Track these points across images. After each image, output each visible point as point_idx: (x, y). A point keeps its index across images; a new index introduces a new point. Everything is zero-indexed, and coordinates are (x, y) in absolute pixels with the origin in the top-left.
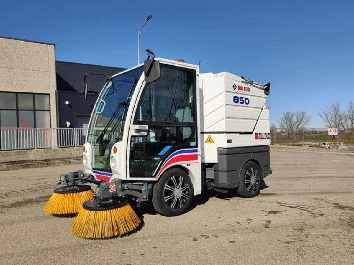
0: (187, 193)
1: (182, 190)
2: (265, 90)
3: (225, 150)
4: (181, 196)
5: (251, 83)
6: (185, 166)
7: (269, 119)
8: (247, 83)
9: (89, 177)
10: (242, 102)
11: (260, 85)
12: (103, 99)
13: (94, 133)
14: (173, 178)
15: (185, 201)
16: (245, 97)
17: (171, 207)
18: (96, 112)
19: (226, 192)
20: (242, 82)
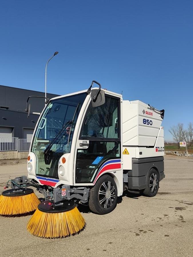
0: (114, 193)
1: (111, 192)
2: (161, 114)
3: (137, 160)
4: (111, 197)
5: (153, 109)
6: (112, 173)
7: (163, 136)
8: (151, 109)
10: (148, 123)
11: (158, 111)
12: (44, 117)
13: (36, 144)
14: (103, 184)
16: (150, 119)
17: (104, 207)
18: (39, 128)
19: (138, 193)
20: (148, 108)
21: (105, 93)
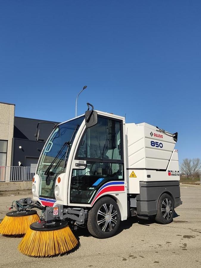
0: (116, 218)
1: (112, 216)
2: (174, 137)
3: (146, 183)
4: (111, 221)
5: (164, 132)
6: (114, 195)
7: (178, 160)
8: (160, 132)
9: (36, 203)
10: (158, 146)
11: (170, 134)
12: (51, 141)
13: (42, 167)
14: (105, 205)
15: (114, 225)
16: (159, 142)
17: (103, 230)
18: (45, 151)
19: (147, 218)
20: (157, 131)
21: (98, 114)
